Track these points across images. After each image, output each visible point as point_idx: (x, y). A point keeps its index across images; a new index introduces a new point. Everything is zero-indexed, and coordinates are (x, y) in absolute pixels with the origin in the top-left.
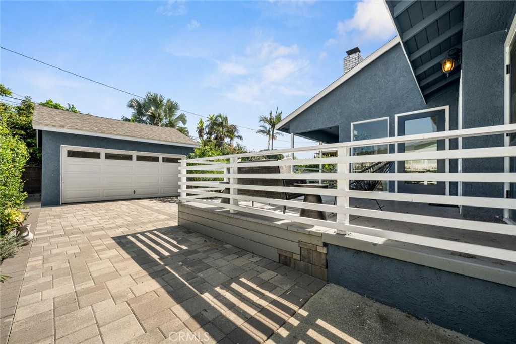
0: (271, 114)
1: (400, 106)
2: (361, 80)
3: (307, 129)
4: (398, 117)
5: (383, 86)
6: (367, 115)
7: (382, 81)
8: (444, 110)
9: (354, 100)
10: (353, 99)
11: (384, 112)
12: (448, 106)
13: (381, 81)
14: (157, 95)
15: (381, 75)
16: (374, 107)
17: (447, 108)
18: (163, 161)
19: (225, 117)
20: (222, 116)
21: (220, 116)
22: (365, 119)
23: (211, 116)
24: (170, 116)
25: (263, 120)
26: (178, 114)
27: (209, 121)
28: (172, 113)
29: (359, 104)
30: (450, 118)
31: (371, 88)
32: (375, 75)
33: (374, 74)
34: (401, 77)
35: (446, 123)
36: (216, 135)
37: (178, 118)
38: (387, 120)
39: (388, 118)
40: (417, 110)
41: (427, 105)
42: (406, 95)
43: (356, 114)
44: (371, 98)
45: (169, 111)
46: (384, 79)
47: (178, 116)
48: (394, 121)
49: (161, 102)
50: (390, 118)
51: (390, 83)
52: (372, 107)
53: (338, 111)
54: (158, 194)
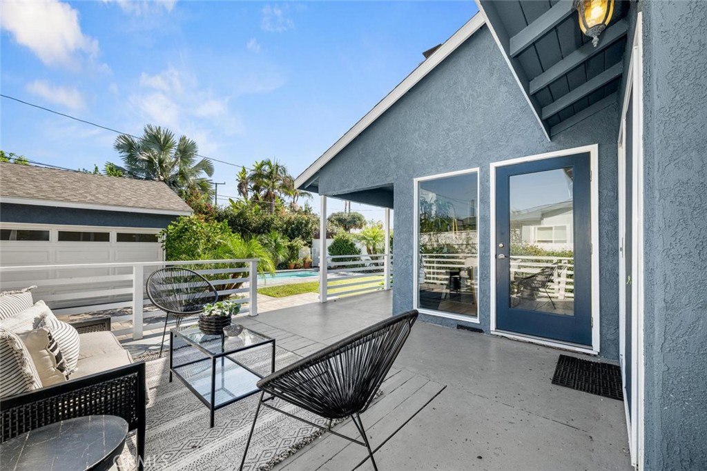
1: (500, 146)
2: (430, 95)
3: (345, 188)
4: (497, 169)
5: (468, 105)
6: (441, 164)
7: (468, 96)
8: (588, 154)
9: (419, 134)
10: (417, 133)
11: (471, 157)
12: (596, 146)
13: (465, 96)
15: (465, 83)
16: (452, 148)
17: (593, 149)
18: (119, 240)
22: (438, 172)
24: (185, 163)
28: (187, 158)
29: (427, 142)
30: (599, 173)
31: (449, 111)
32: (455, 83)
33: (452, 82)
34: (502, 86)
35: (592, 183)
36: (266, 190)
37: (199, 165)
38: (475, 174)
39: (477, 169)
40: (533, 154)
41: (553, 144)
42: (511, 122)
43: (423, 161)
44: (448, 129)
46: (470, 91)
48: (489, 176)
50: (481, 170)
51: (481, 98)
52: (450, 147)
53: (392, 156)
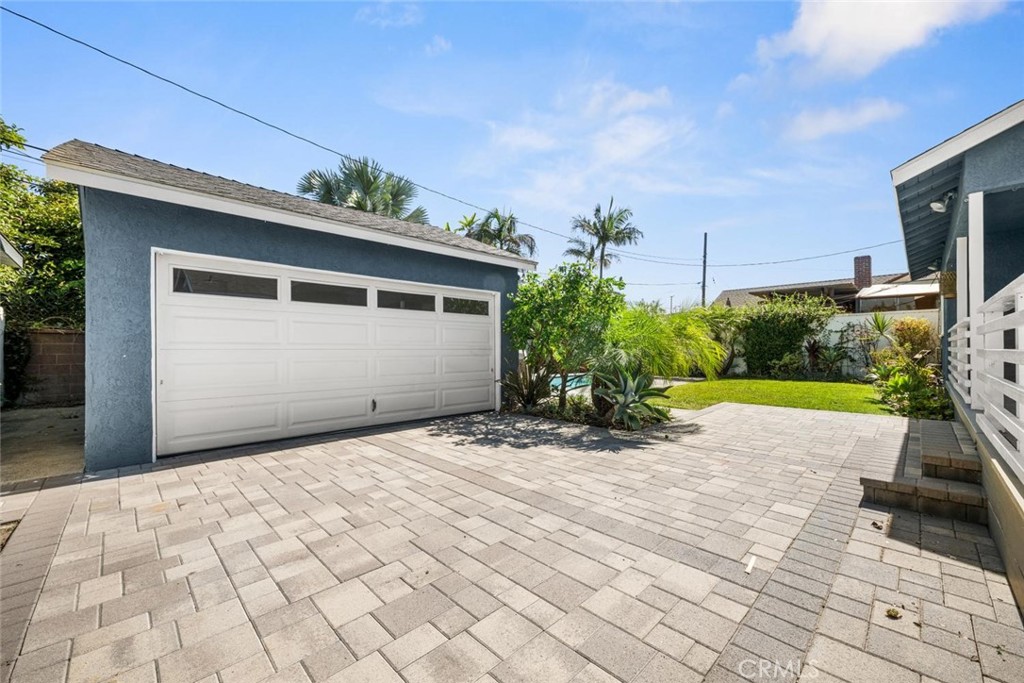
0: (598, 210)
14: (366, 165)
19: (507, 216)
20: (500, 213)
21: (495, 215)
23: (469, 219)
25: (582, 226)
26: (411, 206)
27: (463, 229)
45: (393, 199)
47: (411, 212)
49: (375, 178)
54: (433, 407)
